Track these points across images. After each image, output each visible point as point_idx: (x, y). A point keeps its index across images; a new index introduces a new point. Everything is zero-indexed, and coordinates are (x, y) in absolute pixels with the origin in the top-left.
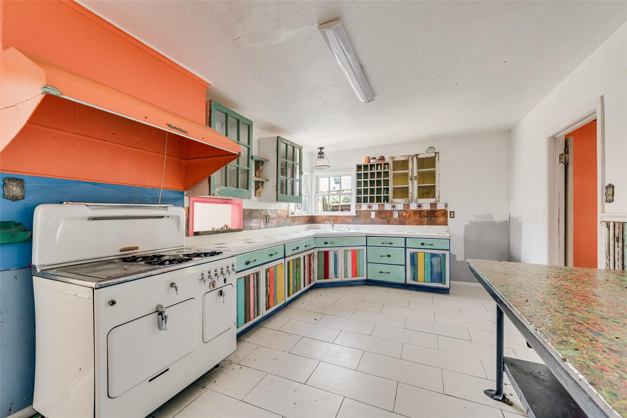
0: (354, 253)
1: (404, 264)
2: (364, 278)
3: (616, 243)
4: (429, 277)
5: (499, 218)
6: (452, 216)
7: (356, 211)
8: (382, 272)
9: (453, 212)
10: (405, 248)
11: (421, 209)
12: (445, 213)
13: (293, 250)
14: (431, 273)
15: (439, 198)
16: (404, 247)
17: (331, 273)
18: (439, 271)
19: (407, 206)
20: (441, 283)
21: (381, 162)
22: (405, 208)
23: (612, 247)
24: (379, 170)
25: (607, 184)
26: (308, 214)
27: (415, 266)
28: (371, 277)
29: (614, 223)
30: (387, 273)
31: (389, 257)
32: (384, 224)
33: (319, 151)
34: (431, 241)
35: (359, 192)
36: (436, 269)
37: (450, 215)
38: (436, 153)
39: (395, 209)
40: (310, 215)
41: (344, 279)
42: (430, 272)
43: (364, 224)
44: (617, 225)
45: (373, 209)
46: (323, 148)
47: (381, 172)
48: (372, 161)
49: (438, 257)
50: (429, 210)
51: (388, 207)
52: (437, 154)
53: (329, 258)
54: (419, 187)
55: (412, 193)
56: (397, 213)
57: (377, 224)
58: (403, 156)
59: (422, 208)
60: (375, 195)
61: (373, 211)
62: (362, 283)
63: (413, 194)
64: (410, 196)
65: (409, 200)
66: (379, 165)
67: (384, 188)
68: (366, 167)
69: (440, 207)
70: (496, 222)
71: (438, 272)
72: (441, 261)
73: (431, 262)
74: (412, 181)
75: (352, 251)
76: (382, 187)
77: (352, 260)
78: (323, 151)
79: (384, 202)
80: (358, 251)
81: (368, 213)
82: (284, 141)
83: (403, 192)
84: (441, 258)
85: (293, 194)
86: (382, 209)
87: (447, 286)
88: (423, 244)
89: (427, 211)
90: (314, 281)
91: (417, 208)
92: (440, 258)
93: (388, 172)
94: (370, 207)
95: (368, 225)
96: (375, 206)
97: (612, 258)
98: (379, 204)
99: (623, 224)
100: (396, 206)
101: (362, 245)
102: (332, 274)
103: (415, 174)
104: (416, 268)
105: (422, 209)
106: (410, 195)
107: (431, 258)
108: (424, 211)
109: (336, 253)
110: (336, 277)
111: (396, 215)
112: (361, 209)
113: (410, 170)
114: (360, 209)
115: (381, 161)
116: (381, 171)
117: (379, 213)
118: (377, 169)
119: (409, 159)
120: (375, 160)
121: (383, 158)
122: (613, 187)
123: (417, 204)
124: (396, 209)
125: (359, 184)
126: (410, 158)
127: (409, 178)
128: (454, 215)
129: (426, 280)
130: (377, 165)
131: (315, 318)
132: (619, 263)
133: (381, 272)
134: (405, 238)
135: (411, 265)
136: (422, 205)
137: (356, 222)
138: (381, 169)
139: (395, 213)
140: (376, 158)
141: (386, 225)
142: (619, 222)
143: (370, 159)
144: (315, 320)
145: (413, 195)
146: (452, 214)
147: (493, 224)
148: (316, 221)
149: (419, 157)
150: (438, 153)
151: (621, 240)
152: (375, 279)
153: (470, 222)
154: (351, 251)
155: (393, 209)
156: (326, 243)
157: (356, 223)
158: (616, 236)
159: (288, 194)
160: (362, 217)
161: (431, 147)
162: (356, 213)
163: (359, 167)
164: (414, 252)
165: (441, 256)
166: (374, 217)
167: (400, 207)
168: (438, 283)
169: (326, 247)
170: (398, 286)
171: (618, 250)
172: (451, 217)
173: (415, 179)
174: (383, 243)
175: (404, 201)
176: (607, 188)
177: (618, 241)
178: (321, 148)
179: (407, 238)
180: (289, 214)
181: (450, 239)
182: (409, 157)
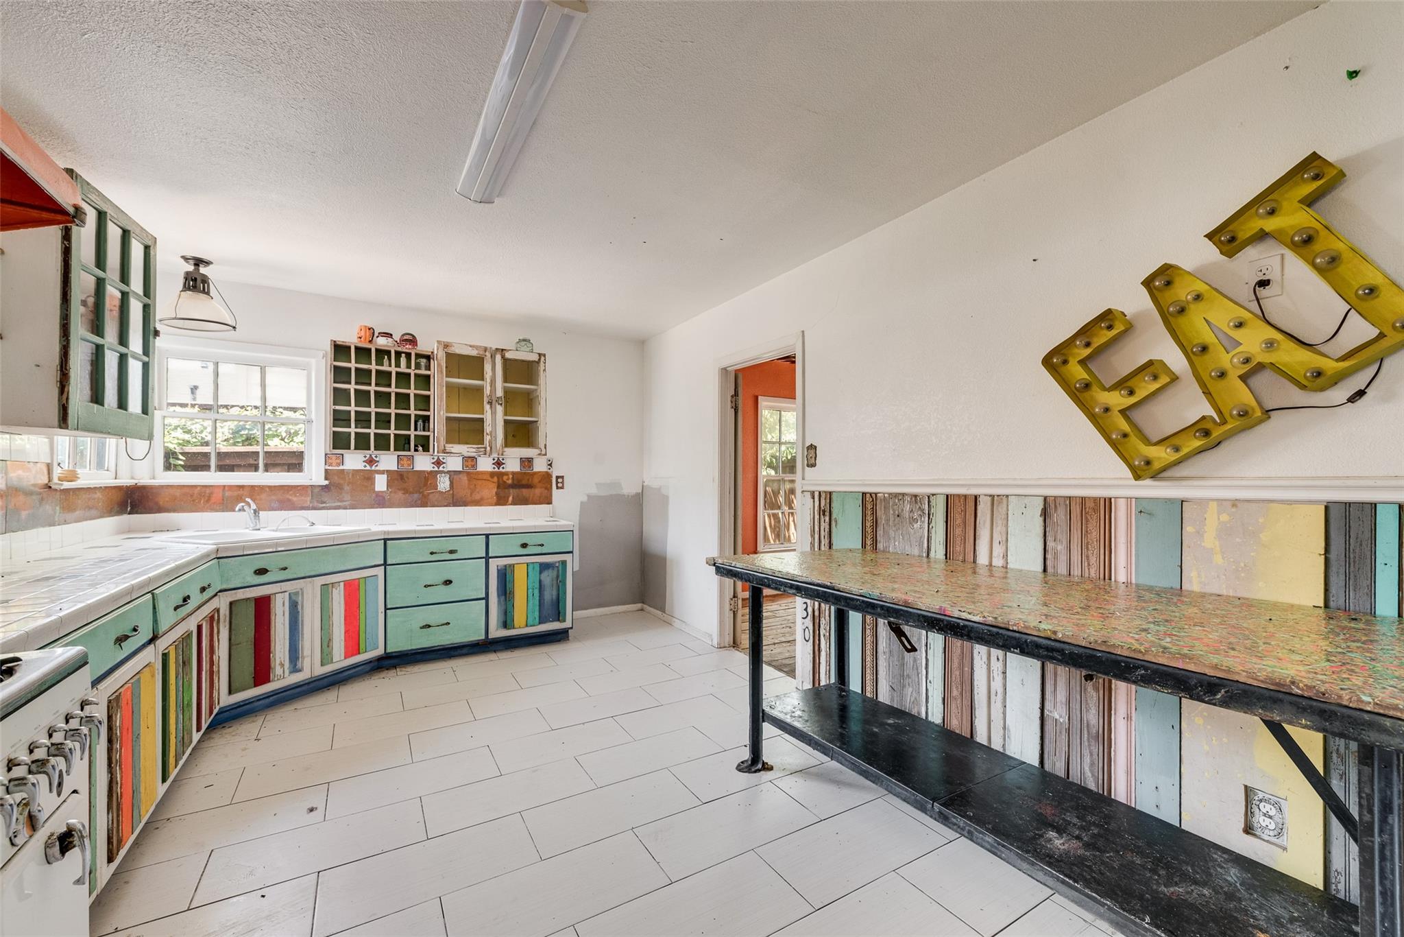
0: (352, 590)
1: (484, 596)
2: (380, 651)
3: (822, 516)
4: (537, 614)
5: (629, 489)
6: (560, 485)
7: (326, 470)
8: (429, 626)
9: (562, 477)
10: (487, 558)
11: (501, 469)
12: (547, 477)
13: (176, 609)
14: (540, 606)
15: (545, 448)
16: (483, 558)
17: (278, 662)
18: (554, 597)
19: (470, 461)
20: (559, 620)
21: (407, 348)
22: (467, 466)
23: (816, 523)
24: (403, 369)
25: (808, 444)
26: (116, 478)
27: (508, 595)
28: (398, 644)
29: (820, 493)
30: (444, 625)
31: (447, 584)
32: (412, 506)
33: (191, 268)
34: (538, 539)
35: (340, 418)
36: (549, 595)
37: (557, 483)
38: (540, 355)
39: (441, 469)
40: (125, 481)
41: (320, 671)
42: (538, 604)
43: (353, 507)
44: (823, 496)
45: (381, 467)
46: (207, 263)
47: (409, 374)
48: (382, 342)
49: (553, 569)
50: (517, 473)
51: (423, 463)
52: (543, 358)
53: (273, 618)
54: (506, 422)
55: (491, 432)
56: (448, 478)
57: (391, 506)
58: (471, 346)
59: (503, 468)
60: (392, 431)
61: (382, 472)
62: (368, 667)
63: (493, 435)
64: (488, 440)
65: (486, 448)
66: (403, 355)
67: (416, 415)
68: (363, 353)
69: (540, 466)
70: (625, 495)
71: (552, 598)
72: (558, 577)
73: (540, 581)
74: (491, 407)
75: (345, 584)
76: (412, 412)
77: (346, 611)
78: (203, 270)
79: (416, 450)
80: (362, 582)
81: (367, 478)
82: (93, 197)
83: (468, 430)
84: (558, 571)
85: (122, 404)
86: (406, 466)
87: (567, 624)
88: (524, 546)
89: (513, 473)
90: (219, 703)
91: (494, 468)
92: (556, 569)
93: (428, 377)
94: (371, 461)
95: (366, 510)
96: (389, 461)
97: (817, 536)
98: (398, 456)
99: (830, 493)
100: (444, 461)
101: (373, 564)
102: (282, 665)
103: (500, 393)
104: (509, 601)
105: (504, 470)
106: (487, 438)
107: (541, 573)
108: (506, 474)
109: (294, 598)
110: (295, 669)
111: (444, 484)
112: (341, 467)
113: (488, 380)
114: (338, 465)
115: (410, 347)
116: (408, 371)
117: (396, 478)
118: (398, 365)
119: (486, 356)
120: (390, 339)
121: (413, 341)
122: (816, 447)
123: (494, 459)
124: (444, 467)
125: (340, 396)
126: (488, 354)
127: (486, 400)
128: (563, 483)
129: (530, 622)
130: (398, 354)
131: (310, 806)
132: (825, 542)
133: (426, 625)
134: (487, 536)
135: (499, 596)
136: (503, 462)
137: (325, 503)
138: (409, 366)
139: (442, 478)
140: (391, 335)
141: (417, 509)
142: (825, 492)
143: (376, 334)
144: (311, 810)
145: (493, 439)
146: (560, 480)
147: (619, 499)
148: (157, 503)
149: (508, 355)
150: (544, 355)
151: (827, 513)
152: (410, 648)
153: (589, 496)
154: (342, 584)
155: (436, 469)
156: (262, 572)
157: (324, 505)
158: (822, 508)
159: (106, 406)
160: (347, 488)
161: (524, 340)
162: (326, 479)
163: (340, 350)
164: (506, 566)
165: (557, 567)
166: (385, 489)
167: (454, 464)
168: (551, 623)
169: (262, 583)
170: (465, 651)
171: (825, 525)
172: (558, 488)
173: (499, 404)
174: (432, 553)
175: (474, 450)
176: (808, 448)
177: (824, 515)
178: (198, 262)
179: (490, 536)
180: (55, 480)
181: (573, 531)
182: (485, 351)
